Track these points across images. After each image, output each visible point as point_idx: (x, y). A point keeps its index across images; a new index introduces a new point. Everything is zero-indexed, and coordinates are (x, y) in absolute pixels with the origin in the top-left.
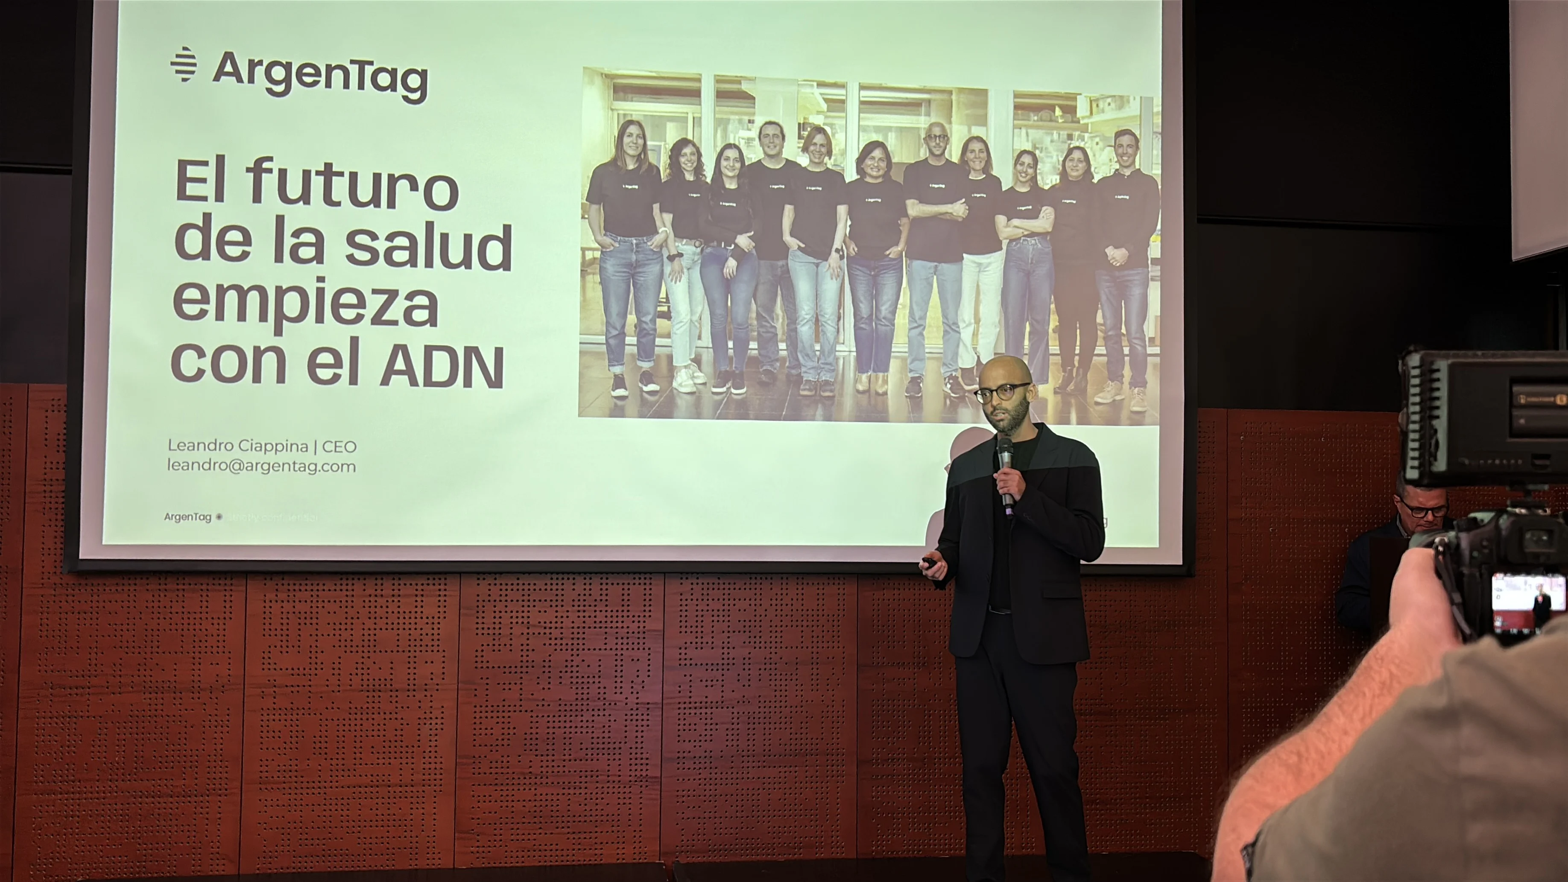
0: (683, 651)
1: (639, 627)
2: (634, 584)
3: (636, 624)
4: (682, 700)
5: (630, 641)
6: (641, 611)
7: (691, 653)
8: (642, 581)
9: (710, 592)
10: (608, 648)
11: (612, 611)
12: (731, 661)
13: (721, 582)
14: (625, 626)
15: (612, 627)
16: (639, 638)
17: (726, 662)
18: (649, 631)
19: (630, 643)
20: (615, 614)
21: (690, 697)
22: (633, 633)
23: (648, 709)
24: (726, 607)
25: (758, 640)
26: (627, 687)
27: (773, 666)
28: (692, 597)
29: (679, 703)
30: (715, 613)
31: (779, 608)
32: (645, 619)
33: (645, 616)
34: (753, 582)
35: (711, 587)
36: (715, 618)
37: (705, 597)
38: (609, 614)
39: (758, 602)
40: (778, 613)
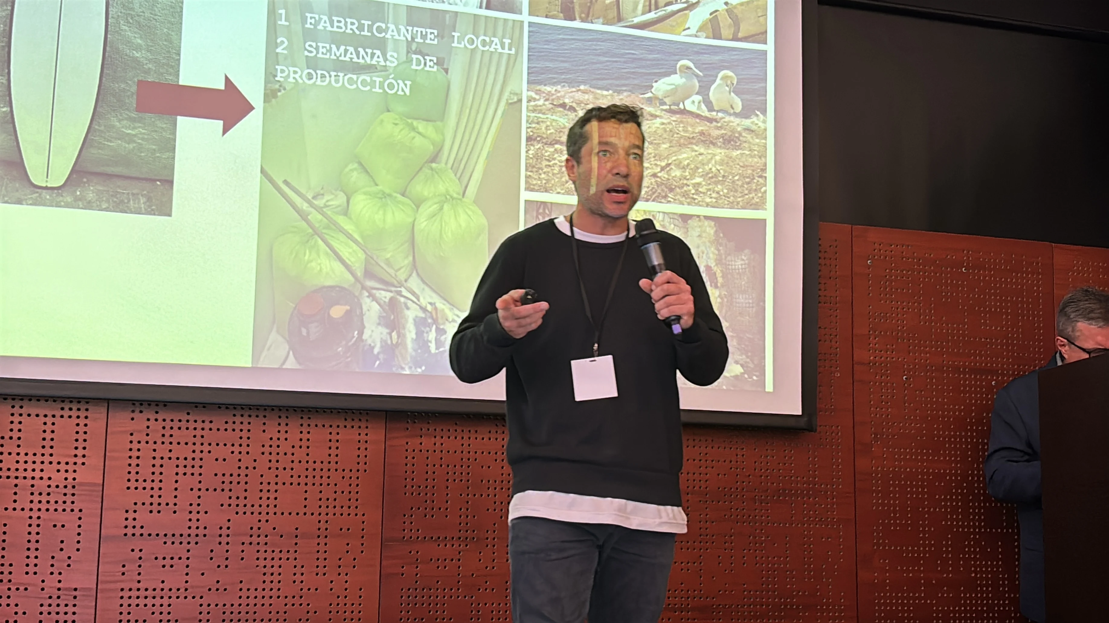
0: (131, 515)
1: (66, 479)
2: (62, 416)
3: (63, 475)
4: (126, 586)
5: (52, 499)
6: (69, 456)
7: (143, 516)
8: (74, 413)
9: (175, 432)
10: (19, 509)
11: (26, 454)
12: (201, 531)
13: (191, 418)
14: (45, 477)
15: (25, 478)
16: (65, 495)
17: (193, 532)
18: (81, 484)
19: (52, 502)
20: (30, 458)
21: (139, 582)
22: (57, 486)
23: (75, 597)
24: (198, 455)
25: (241, 502)
26: (44, 564)
27: (262, 539)
28: (147, 438)
29: (122, 590)
30: (182, 462)
31: (274, 458)
32: (75, 467)
33: (75, 463)
34: (238, 419)
35: (176, 424)
36: (181, 470)
37: (167, 440)
38: (22, 458)
39: (244, 449)
40: (274, 464)
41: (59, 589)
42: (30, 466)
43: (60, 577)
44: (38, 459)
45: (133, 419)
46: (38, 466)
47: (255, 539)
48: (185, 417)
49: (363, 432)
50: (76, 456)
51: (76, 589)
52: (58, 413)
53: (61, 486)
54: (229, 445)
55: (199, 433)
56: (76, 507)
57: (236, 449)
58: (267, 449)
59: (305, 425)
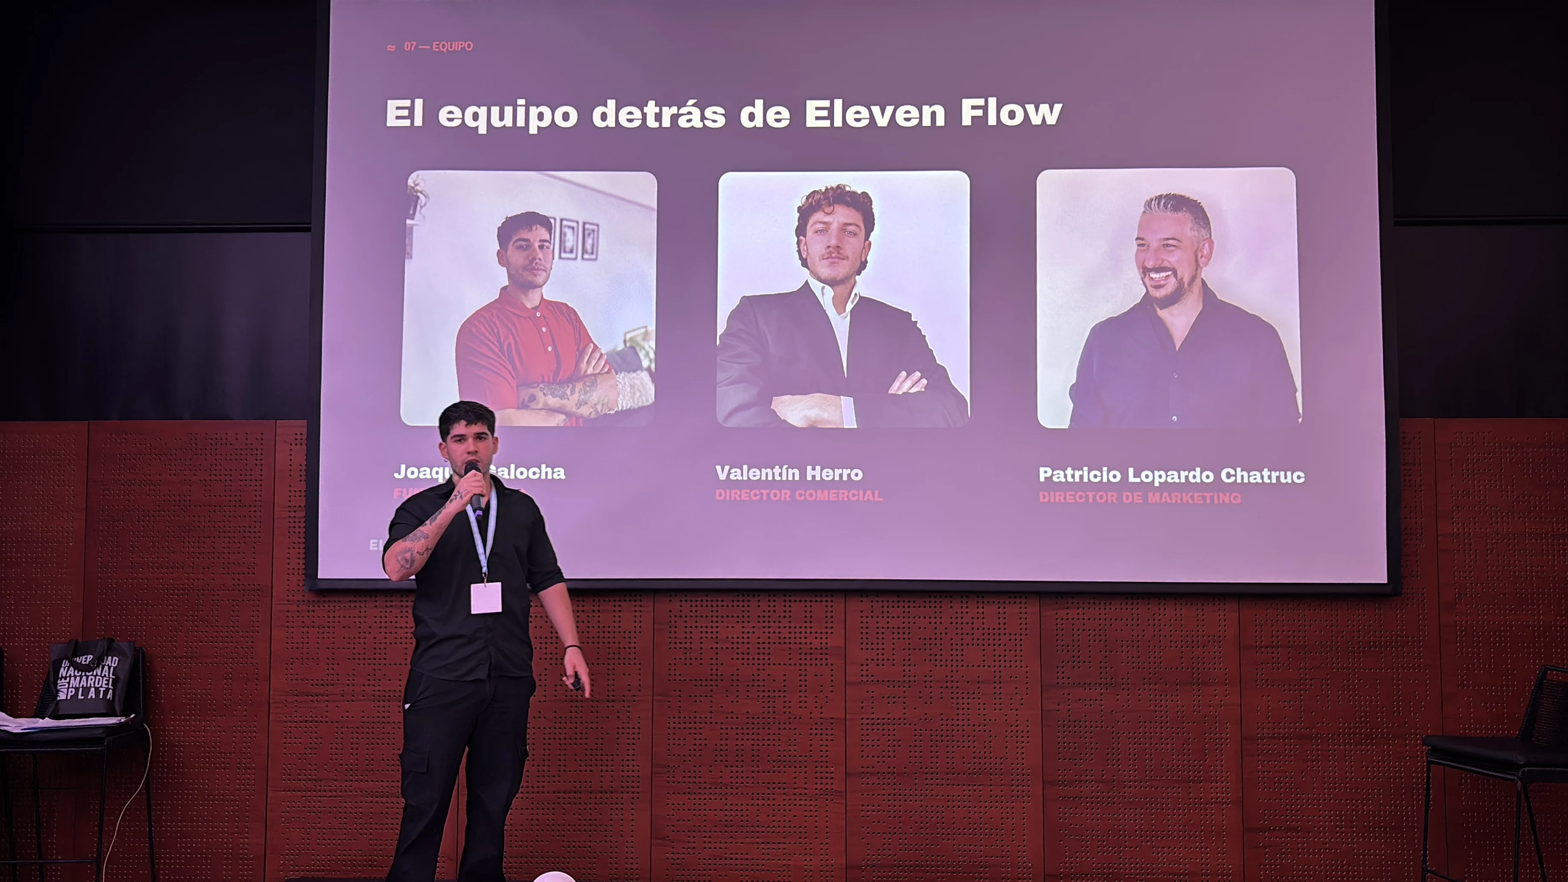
0: (865, 667)
1: (821, 643)
2: (816, 601)
3: (819, 640)
4: (865, 716)
5: (813, 657)
6: (822, 628)
7: (873, 668)
8: (824, 599)
9: (890, 609)
10: (793, 664)
11: (795, 627)
13: (900, 600)
14: (808, 642)
15: (795, 643)
16: (821, 654)
17: (907, 679)
18: (831, 647)
19: (814, 659)
21: (873, 713)
22: (816, 649)
23: (832, 724)
24: (907, 625)
25: (939, 658)
26: (811, 701)
27: (955, 684)
28: (872, 614)
30: (896, 631)
31: (959, 626)
32: (827, 635)
33: (827, 633)
34: (933, 600)
35: (890, 604)
36: (896, 636)
37: (885, 615)
38: (792, 630)
39: (938, 620)
40: (959, 631)
41: (821, 718)
42: (798, 635)
43: (821, 710)
44: (803, 630)
45: (862, 601)
46: (803, 635)
47: (949, 684)
48: (896, 599)
49: (1023, 606)
50: (827, 627)
51: (832, 718)
52: (813, 600)
53: (819, 648)
54: (927, 617)
55: (907, 610)
56: (829, 662)
57: (933, 620)
58: (954, 620)
59: (980, 602)
